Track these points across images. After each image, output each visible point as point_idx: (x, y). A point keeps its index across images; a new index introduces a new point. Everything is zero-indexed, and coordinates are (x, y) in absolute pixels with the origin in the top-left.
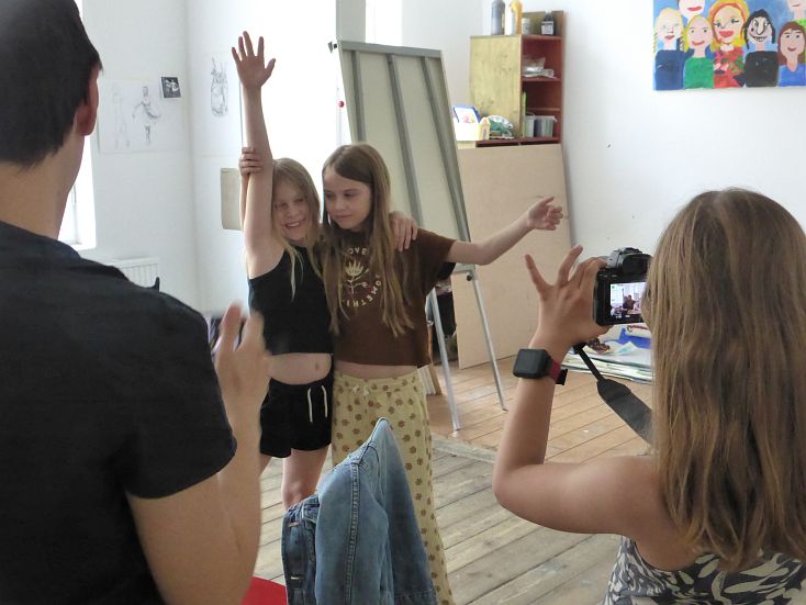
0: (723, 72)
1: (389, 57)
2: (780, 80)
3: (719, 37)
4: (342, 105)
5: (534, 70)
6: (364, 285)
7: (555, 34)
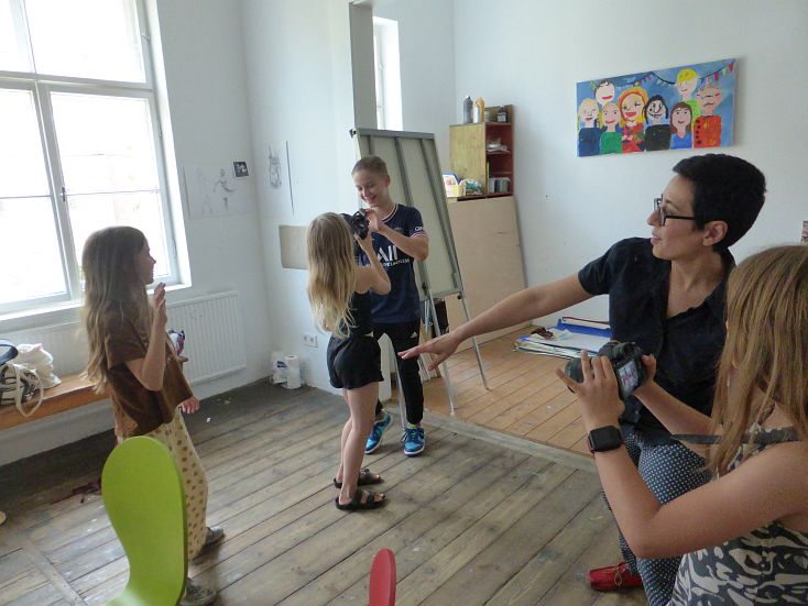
0: (629, 141)
5: (494, 147)
7: (507, 121)
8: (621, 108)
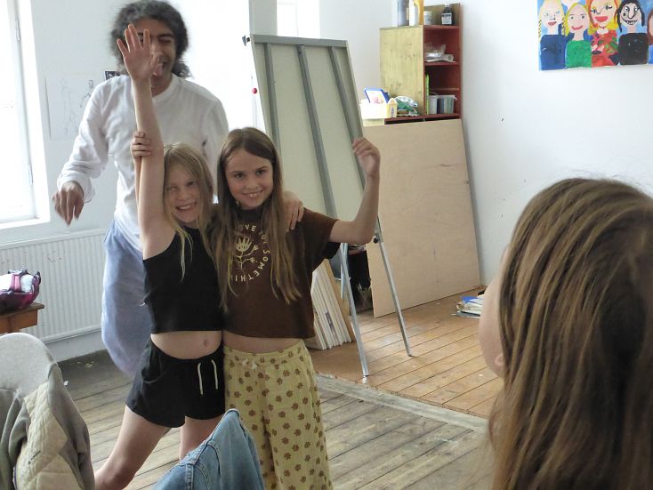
0: (600, 52)
1: (299, 47)
2: (650, 58)
3: (596, 22)
4: (255, 91)
5: (435, 56)
6: (252, 260)
7: (453, 24)
8: (590, 11)
